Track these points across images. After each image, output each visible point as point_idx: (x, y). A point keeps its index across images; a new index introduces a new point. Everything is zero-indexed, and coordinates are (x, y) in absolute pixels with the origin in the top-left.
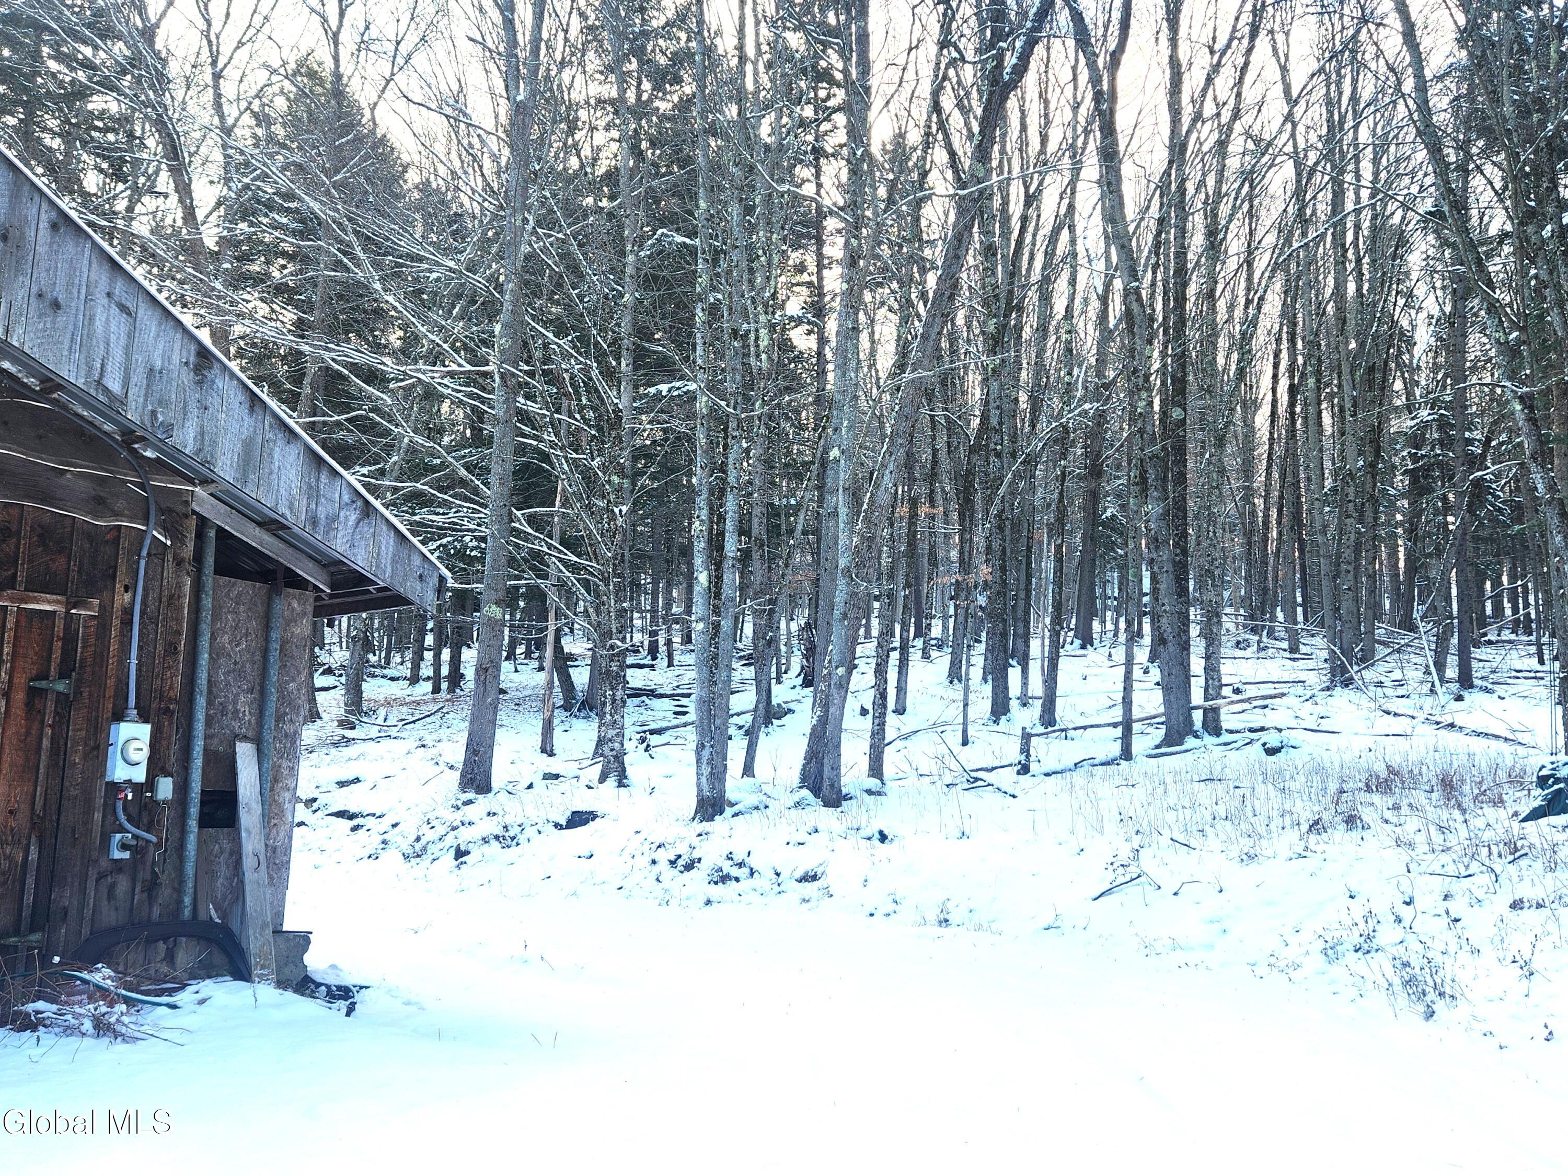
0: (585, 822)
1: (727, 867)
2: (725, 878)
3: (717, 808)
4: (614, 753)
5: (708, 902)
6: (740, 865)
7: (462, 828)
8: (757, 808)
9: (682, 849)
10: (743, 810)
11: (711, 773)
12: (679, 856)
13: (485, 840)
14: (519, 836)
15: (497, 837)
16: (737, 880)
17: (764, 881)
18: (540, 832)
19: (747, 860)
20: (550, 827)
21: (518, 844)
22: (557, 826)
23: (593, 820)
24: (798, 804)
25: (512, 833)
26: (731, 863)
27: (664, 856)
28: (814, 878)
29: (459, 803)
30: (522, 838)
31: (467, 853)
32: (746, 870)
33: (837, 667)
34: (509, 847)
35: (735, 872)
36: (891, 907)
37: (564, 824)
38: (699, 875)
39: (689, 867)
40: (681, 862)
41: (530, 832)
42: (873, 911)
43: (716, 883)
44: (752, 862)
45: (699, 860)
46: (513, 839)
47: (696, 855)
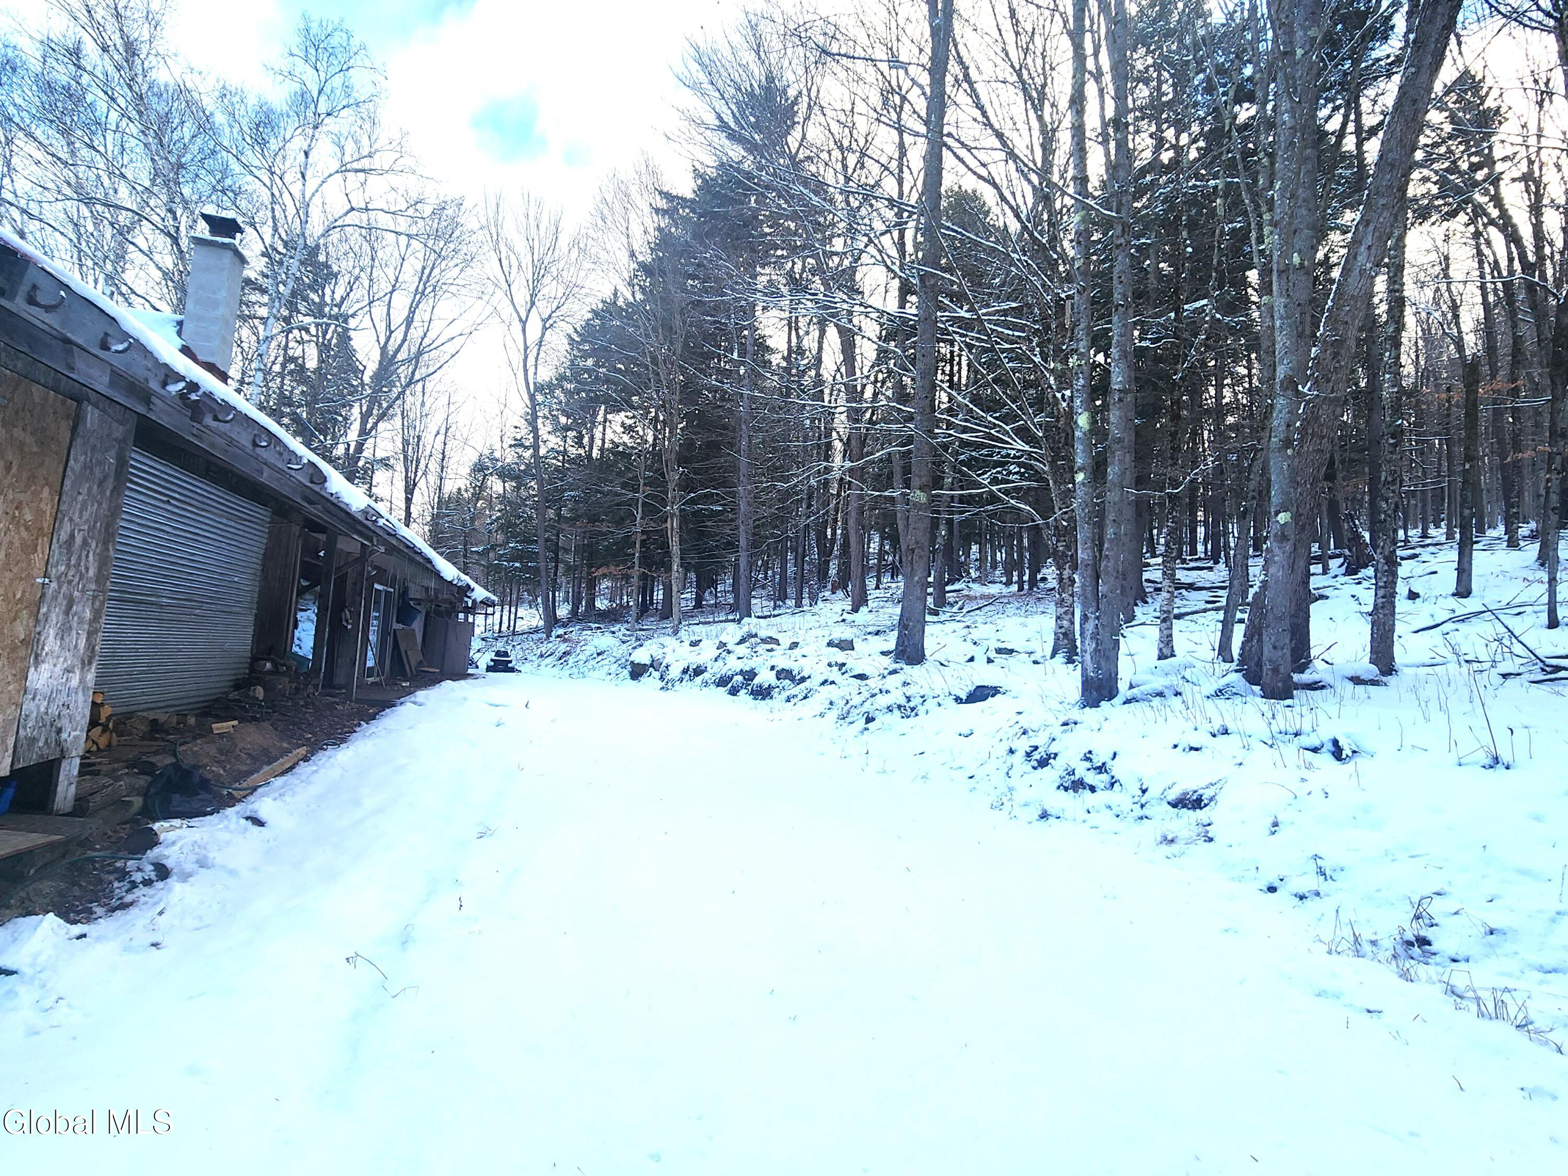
0: (984, 698)
1: (1081, 770)
2: (1078, 785)
3: (1105, 693)
4: (1063, 630)
5: (1044, 816)
6: (1101, 769)
7: (879, 696)
8: (1160, 694)
9: (1040, 740)
10: (1139, 696)
11: (1096, 650)
12: (1036, 748)
13: (890, 709)
14: (920, 707)
15: (899, 707)
16: (1093, 789)
17: (1121, 799)
18: (939, 705)
19: (1110, 764)
20: (950, 701)
21: (917, 715)
22: (958, 700)
23: (993, 696)
24: (1219, 693)
25: (912, 704)
26: (1088, 765)
27: (1023, 745)
28: (1197, 803)
29: (886, 672)
30: (921, 710)
31: (873, 719)
32: (1104, 777)
33: (1277, 514)
34: (908, 717)
35: (1091, 778)
36: (1311, 882)
37: (964, 698)
38: (1052, 774)
39: (1043, 763)
40: (1036, 756)
41: (931, 704)
42: (1277, 884)
43: (1066, 789)
44: (1117, 768)
45: (1056, 755)
46: (913, 709)
47: (1053, 749)
